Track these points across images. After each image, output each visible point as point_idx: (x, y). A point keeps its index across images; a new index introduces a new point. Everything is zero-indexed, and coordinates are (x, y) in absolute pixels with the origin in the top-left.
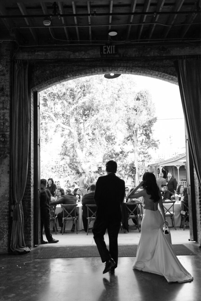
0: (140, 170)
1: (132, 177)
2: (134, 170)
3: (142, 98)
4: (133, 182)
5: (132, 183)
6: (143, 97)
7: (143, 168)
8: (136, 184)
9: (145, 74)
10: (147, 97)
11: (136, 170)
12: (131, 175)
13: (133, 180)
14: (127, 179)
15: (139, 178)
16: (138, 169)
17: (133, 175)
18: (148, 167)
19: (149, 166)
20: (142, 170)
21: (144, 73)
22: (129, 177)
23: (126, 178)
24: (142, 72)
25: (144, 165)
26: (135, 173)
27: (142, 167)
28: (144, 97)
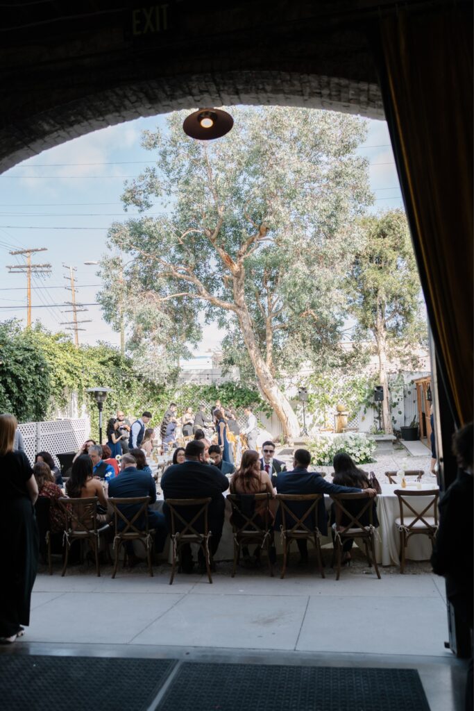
0: (394, 393)
1: (376, 407)
2: (379, 391)
3: (392, 231)
4: (378, 418)
5: (377, 420)
6: (394, 230)
7: (400, 387)
8: (384, 424)
9: (281, 96)
10: (401, 229)
11: (382, 391)
12: (374, 404)
13: (377, 415)
14: (365, 412)
15: (390, 410)
16: (389, 389)
17: (377, 403)
18: (410, 385)
19: (413, 382)
20: (397, 392)
21: (277, 91)
22: (370, 408)
23: (363, 410)
24: (268, 88)
25: (402, 380)
26: (382, 400)
27: (398, 386)
28: (397, 228)
